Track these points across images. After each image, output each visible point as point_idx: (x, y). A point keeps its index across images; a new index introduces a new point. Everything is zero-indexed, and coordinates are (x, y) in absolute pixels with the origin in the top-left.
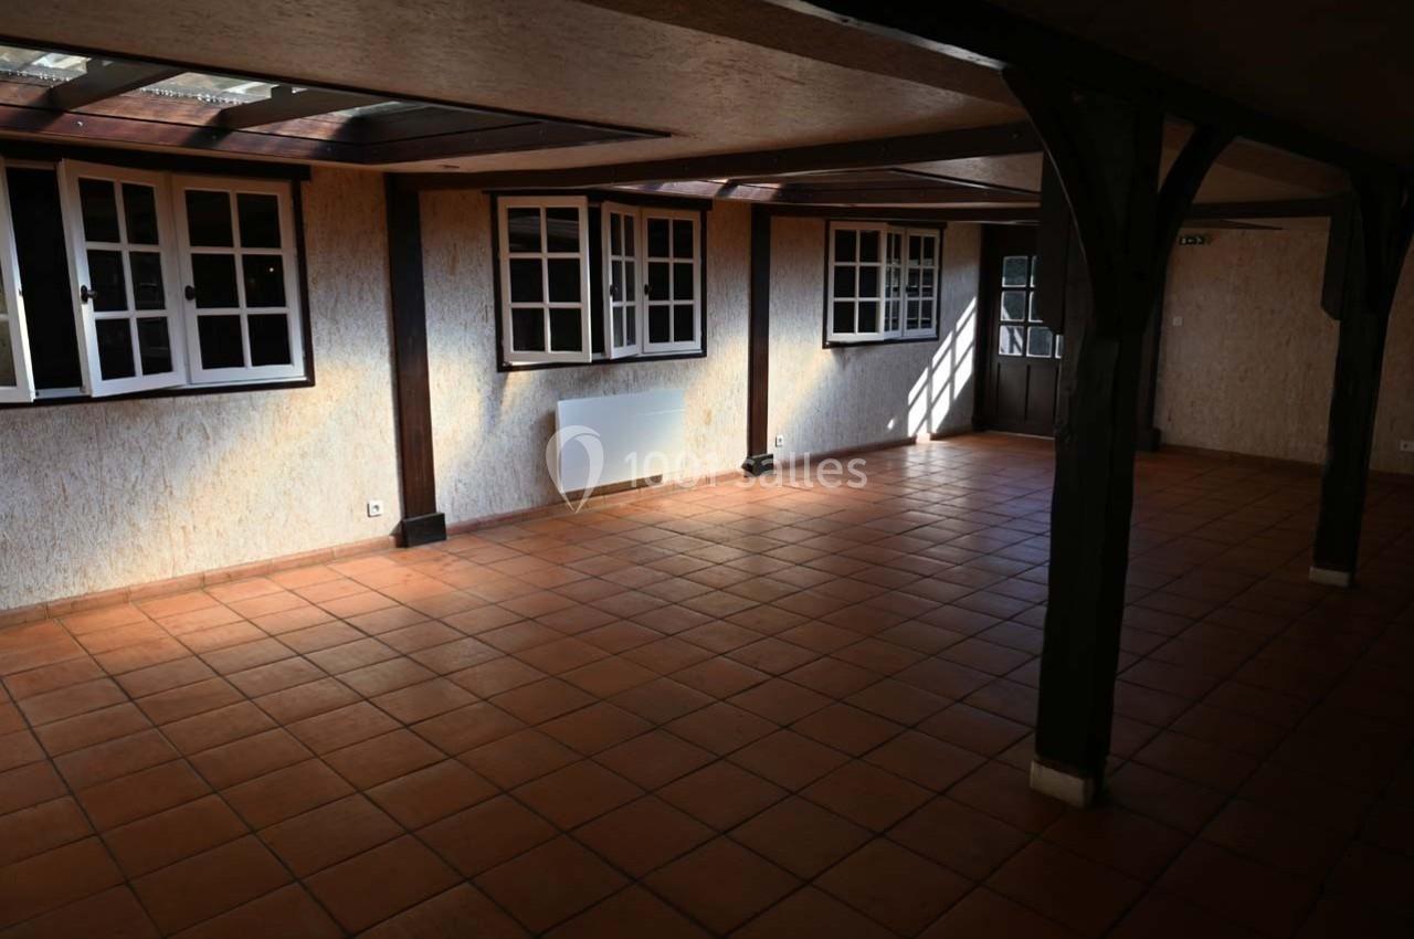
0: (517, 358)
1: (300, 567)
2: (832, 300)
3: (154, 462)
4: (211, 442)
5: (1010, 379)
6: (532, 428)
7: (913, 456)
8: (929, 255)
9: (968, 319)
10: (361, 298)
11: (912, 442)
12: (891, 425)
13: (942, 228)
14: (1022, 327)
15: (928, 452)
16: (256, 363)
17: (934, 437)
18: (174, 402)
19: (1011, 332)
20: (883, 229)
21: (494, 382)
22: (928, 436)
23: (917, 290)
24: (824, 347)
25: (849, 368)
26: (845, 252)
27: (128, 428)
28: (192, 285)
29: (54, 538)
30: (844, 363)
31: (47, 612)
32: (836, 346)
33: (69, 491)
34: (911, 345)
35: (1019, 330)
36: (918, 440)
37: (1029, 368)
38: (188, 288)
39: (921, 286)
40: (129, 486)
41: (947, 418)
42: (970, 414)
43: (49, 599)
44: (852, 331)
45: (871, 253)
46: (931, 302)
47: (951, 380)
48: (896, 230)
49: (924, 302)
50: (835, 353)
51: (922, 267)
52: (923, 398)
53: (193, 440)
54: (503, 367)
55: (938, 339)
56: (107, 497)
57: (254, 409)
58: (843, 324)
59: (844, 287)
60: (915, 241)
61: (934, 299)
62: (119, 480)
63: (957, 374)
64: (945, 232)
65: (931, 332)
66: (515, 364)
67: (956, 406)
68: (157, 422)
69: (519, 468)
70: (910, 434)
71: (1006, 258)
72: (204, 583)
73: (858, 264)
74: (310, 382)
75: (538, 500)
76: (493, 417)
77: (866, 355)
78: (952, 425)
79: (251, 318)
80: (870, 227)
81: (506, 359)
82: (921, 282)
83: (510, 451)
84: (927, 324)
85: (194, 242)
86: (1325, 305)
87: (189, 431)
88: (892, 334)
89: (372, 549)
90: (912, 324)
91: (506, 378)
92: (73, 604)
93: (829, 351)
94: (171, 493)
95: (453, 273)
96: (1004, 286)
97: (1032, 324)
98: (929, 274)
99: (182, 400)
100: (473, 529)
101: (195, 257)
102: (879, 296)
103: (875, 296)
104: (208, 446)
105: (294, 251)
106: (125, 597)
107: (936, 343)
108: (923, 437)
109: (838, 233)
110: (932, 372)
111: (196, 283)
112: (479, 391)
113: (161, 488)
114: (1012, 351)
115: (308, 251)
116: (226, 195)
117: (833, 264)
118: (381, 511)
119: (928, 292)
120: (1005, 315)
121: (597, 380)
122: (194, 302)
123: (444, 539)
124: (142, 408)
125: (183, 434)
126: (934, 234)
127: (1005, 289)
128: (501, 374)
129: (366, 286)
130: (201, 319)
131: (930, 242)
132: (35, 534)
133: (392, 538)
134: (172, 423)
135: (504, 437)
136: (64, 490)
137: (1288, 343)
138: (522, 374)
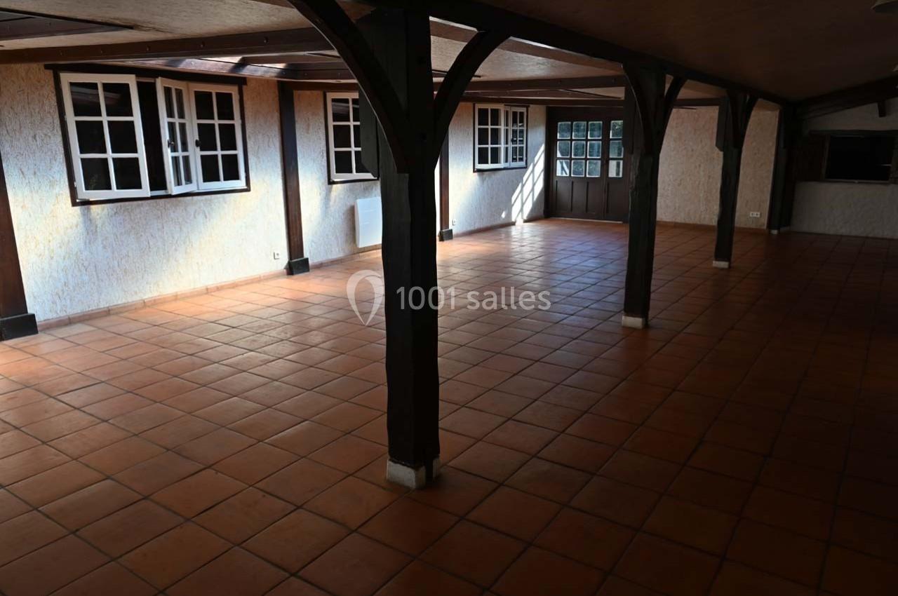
0: (337, 177)
1: (246, 284)
2: (477, 146)
3: (185, 230)
4: (208, 219)
5: (563, 189)
6: (344, 214)
7: (514, 231)
8: (522, 121)
9: (540, 156)
10: (269, 146)
11: (514, 224)
12: (503, 215)
13: (527, 107)
14: (569, 161)
15: (522, 228)
16: (226, 179)
17: (525, 221)
18: (192, 200)
19: (562, 163)
20: (501, 107)
21: (327, 190)
22: (522, 221)
23: (516, 141)
24: (474, 172)
25: (485, 183)
26: (483, 121)
27: (174, 212)
28: (198, 139)
29: (145, 267)
30: (483, 180)
31: (145, 304)
32: (479, 171)
33: (151, 243)
34: (514, 170)
35: (566, 163)
36: (516, 224)
37: (573, 183)
38: (197, 141)
39: (518, 139)
40: (175, 242)
41: (532, 210)
42: (543, 209)
43: (144, 298)
44: (487, 163)
45: (496, 121)
46: (523, 147)
47: (533, 190)
48: (508, 109)
49: (520, 147)
50: (479, 175)
51: (518, 128)
52: (519, 202)
53: (200, 218)
54: (331, 182)
55: (526, 168)
56: (166, 247)
57: (225, 203)
58: (483, 160)
59: (483, 140)
60: (515, 114)
61: (524, 145)
62: (171, 239)
63: (535, 187)
64: (529, 109)
65: (522, 164)
66: (336, 180)
67: (535, 205)
68: (186, 210)
69: (338, 234)
70: (513, 220)
71: (559, 123)
72: (208, 291)
73: (490, 127)
74: (248, 190)
75: (347, 252)
76: (326, 208)
77: (493, 176)
78: (534, 215)
79: (223, 156)
80: (495, 106)
81: (332, 177)
82: (517, 136)
83: (334, 225)
84: (521, 159)
85: (199, 117)
86: (717, 145)
87: (199, 214)
88: (507, 165)
89: (276, 276)
90: (514, 160)
91: (331, 188)
92: (155, 300)
93: (476, 174)
94: (192, 245)
95: (308, 133)
96: (558, 138)
97: (574, 159)
98: (522, 132)
99: (196, 198)
100: (320, 266)
101: (199, 125)
102: (500, 144)
103: (497, 144)
104: (207, 222)
105: (240, 121)
106: (176, 298)
107: (524, 170)
108: (520, 222)
109: (480, 110)
110: (523, 186)
111: (200, 138)
112: (320, 194)
113: (188, 243)
114: (562, 173)
115: (246, 122)
116: (211, 93)
117: (477, 127)
118: (280, 257)
119: (521, 141)
120: (559, 155)
121: (372, 189)
122: (199, 148)
123: (308, 271)
124: (180, 202)
125: (196, 215)
126: (524, 110)
127: (559, 140)
128: (330, 186)
129: (271, 140)
130: (202, 157)
131: (522, 114)
132: (137, 265)
133: (285, 270)
134: (191, 209)
135: (332, 219)
136: (149, 243)
137: (700, 166)
138: (339, 185)
